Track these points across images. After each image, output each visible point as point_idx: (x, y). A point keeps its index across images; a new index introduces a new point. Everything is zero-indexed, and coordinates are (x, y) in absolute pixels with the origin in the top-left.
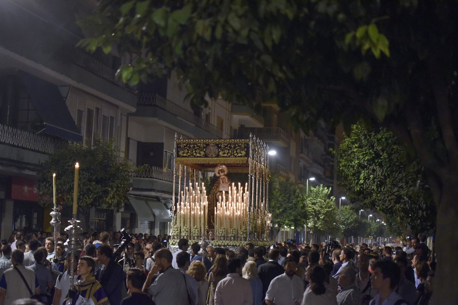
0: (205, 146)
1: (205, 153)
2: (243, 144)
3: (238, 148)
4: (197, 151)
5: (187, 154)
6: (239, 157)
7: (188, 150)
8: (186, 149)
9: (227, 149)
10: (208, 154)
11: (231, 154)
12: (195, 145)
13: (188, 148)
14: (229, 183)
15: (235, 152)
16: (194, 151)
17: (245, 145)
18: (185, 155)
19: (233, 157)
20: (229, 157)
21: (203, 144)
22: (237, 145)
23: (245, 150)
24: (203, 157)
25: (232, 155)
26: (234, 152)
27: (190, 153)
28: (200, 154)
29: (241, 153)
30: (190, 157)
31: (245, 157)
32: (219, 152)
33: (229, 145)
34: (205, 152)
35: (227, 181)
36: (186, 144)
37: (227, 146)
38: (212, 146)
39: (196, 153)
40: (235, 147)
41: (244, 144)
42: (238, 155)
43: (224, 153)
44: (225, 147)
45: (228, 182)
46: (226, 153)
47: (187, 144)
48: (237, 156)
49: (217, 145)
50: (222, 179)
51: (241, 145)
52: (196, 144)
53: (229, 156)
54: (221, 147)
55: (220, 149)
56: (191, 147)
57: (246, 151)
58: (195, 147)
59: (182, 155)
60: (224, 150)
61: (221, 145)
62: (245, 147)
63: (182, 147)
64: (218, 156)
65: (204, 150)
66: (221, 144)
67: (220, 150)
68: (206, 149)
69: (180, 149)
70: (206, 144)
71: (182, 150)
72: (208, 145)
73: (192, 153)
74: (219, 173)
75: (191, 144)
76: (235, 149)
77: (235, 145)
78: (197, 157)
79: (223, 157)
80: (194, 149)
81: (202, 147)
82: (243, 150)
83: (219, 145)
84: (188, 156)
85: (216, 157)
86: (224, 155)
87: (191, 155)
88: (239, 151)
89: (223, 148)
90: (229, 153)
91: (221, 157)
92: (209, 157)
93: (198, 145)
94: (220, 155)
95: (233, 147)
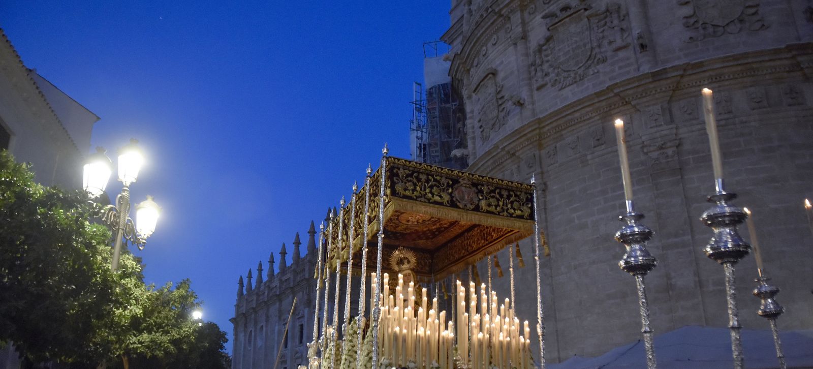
0: (451, 183)
1: (452, 197)
2: (523, 193)
3: (517, 199)
4: (434, 190)
5: (413, 193)
6: (518, 217)
7: (415, 185)
9: (493, 197)
10: (457, 200)
11: (502, 208)
12: (430, 178)
13: (415, 181)
15: (509, 206)
16: (428, 190)
17: (527, 196)
18: (408, 193)
19: (507, 216)
20: (499, 214)
21: (447, 178)
22: (512, 193)
23: (528, 206)
24: (446, 206)
25: (503, 211)
26: (507, 206)
27: (420, 193)
28: (440, 196)
29: (522, 211)
30: (420, 201)
31: (529, 219)
32: (480, 200)
33: (497, 191)
34: (451, 194)
37: (494, 191)
38: (465, 187)
39: (433, 195)
40: (509, 197)
42: (515, 212)
43: (489, 205)
44: (490, 193)
46: (492, 205)
47: (414, 172)
49: (475, 185)
51: (520, 195)
52: (432, 176)
53: (498, 212)
54: (481, 191)
55: (482, 196)
56: (421, 179)
58: (431, 180)
59: (402, 192)
60: (489, 199)
61: (483, 188)
63: (400, 174)
64: (477, 209)
65: (450, 191)
67: (481, 198)
68: (452, 189)
69: (397, 179)
70: (452, 180)
71: (402, 182)
72: (456, 181)
73: (423, 193)
75: (422, 173)
76: (510, 201)
77: (509, 193)
78: (436, 203)
79: (488, 212)
80: (428, 184)
81: (444, 184)
82: (525, 205)
83: (479, 187)
84: (415, 198)
85: (473, 210)
86: (490, 209)
87: (422, 197)
88: (516, 205)
89: (487, 193)
90: (500, 206)
91: (483, 212)
92: (460, 208)
93: (436, 178)
94: (481, 207)
95: (505, 193)
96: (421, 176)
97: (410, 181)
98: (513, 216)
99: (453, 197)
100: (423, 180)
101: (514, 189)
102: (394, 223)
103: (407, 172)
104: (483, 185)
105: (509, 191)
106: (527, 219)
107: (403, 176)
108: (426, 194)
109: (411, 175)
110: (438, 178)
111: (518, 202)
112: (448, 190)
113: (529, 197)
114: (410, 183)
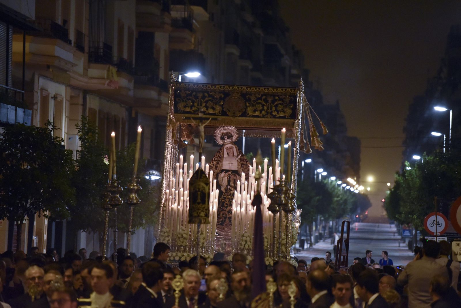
0: (223, 96)
1: (223, 108)
2: (288, 97)
3: (281, 102)
4: (209, 104)
5: (191, 108)
6: (280, 117)
7: (193, 102)
9: (259, 103)
10: (227, 109)
11: (266, 112)
12: (206, 94)
13: (194, 99)
14: (239, 157)
15: (274, 109)
16: (203, 104)
18: (188, 109)
19: (271, 118)
21: (220, 93)
22: (277, 98)
23: (291, 107)
24: (218, 115)
25: (268, 114)
26: (271, 109)
27: (197, 108)
28: (214, 109)
29: (284, 112)
31: (289, 119)
32: (247, 107)
33: (264, 97)
34: (222, 106)
35: (235, 154)
36: (189, 91)
37: (260, 99)
38: (235, 98)
39: (207, 108)
40: (274, 101)
41: (290, 96)
42: (278, 114)
43: (255, 111)
44: (256, 100)
45: (238, 155)
46: (257, 111)
47: (192, 92)
48: (278, 116)
49: (243, 95)
50: (227, 149)
51: (285, 98)
52: (208, 93)
53: (263, 115)
54: (249, 100)
55: (248, 103)
56: (199, 96)
57: (292, 109)
58: (206, 97)
59: (183, 109)
60: (255, 105)
61: (251, 97)
62: (291, 102)
63: (182, 95)
64: (244, 114)
65: (222, 103)
66: (251, 94)
67: (248, 104)
68: (224, 101)
69: (180, 100)
70: (224, 94)
71: (183, 101)
72: (227, 95)
73: (200, 107)
74: (222, 138)
75: (199, 92)
76: (274, 104)
77: (274, 98)
78: (209, 114)
79: (253, 116)
80: (204, 100)
81: (217, 98)
82: (288, 107)
83: (247, 97)
84: (193, 112)
85: (241, 116)
86: (255, 114)
87: (198, 111)
88: (280, 107)
89: (253, 100)
90: (264, 110)
91: (249, 117)
92: (229, 116)
93: (211, 94)
94: (247, 113)
95: (270, 100)
97: (190, 99)
98: (276, 117)
101: (279, 94)
105: (274, 96)
106: (288, 118)
107: (183, 97)
108: (202, 108)
109: (191, 95)
111: (282, 104)
112: (220, 102)
113: (293, 99)
114: (190, 101)
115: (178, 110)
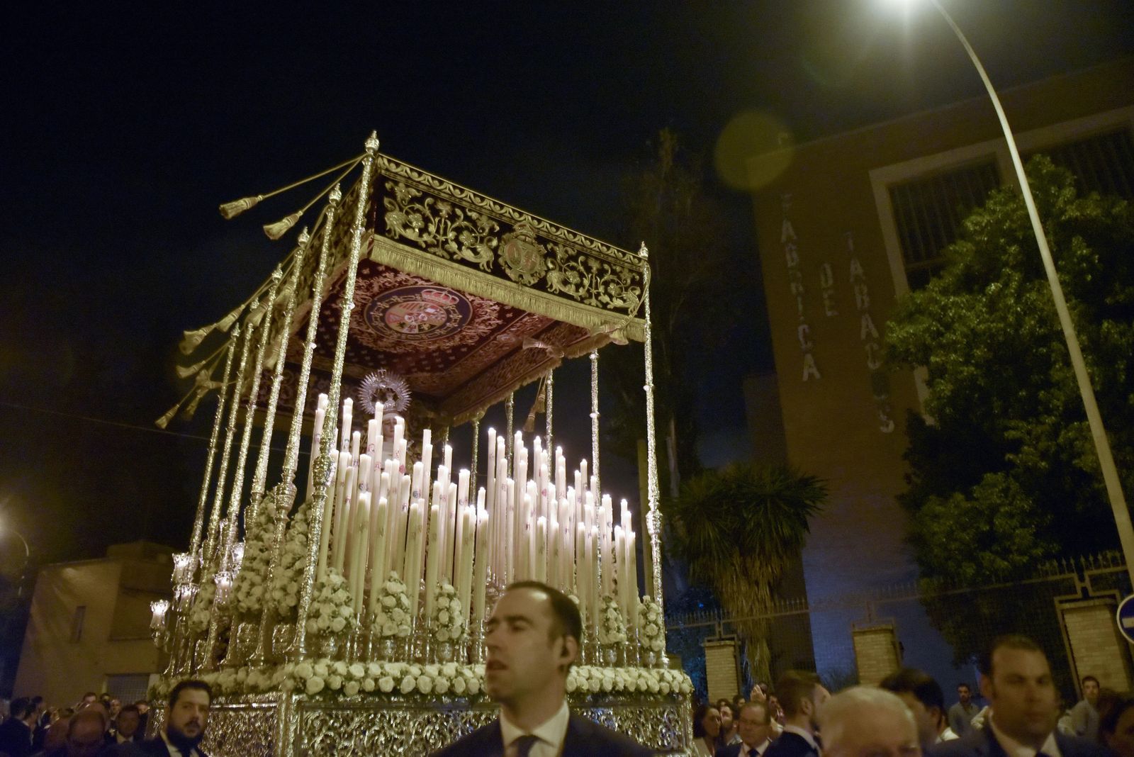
0: (497, 228)
1: (497, 256)
2: (627, 271)
3: (615, 278)
4: (464, 237)
5: (420, 235)
6: (616, 310)
7: (426, 220)
8: (418, 211)
9: (573, 268)
10: (507, 263)
11: (588, 290)
12: (458, 212)
13: (428, 213)
15: (601, 289)
16: (451, 235)
17: (634, 277)
18: (411, 234)
19: (597, 306)
20: (582, 300)
21: (491, 218)
22: (606, 267)
23: (637, 293)
24: (484, 271)
25: (590, 296)
26: (597, 288)
27: (435, 237)
28: (475, 251)
29: (625, 301)
30: (434, 254)
32: (548, 270)
33: (583, 258)
34: (495, 250)
36: (418, 191)
37: (575, 258)
38: (525, 241)
39: (460, 245)
40: (601, 272)
41: (631, 271)
42: (611, 300)
43: (565, 282)
44: (568, 260)
46: (570, 283)
47: (426, 195)
48: (611, 305)
49: (541, 240)
51: (621, 272)
52: (463, 209)
53: (580, 297)
54: (552, 254)
55: (552, 263)
56: (441, 211)
58: (458, 217)
59: (400, 230)
60: (565, 271)
61: (557, 249)
62: (633, 281)
63: (399, 196)
64: (542, 285)
65: (495, 243)
68: (499, 241)
69: (393, 205)
70: (501, 224)
71: (401, 210)
72: (507, 228)
73: (441, 238)
75: (443, 200)
76: (603, 280)
77: (602, 265)
78: (463, 262)
79: (562, 294)
80: (452, 223)
81: (483, 230)
82: (629, 290)
83: (549, 246)
84: (424, 246)
85: (534, 286)
86: (565, 290)
87: (437, 246)
88: (613, 288)
89: (562, 259)
90: (584, 287)
91: (553, 293)
92: (509, 279)
93: (469, 214)
94: (550, 283)
95: (595, 266)
96: (440, 206)
98: (609, 307)
99: (500, 256)
100: (444, 213)
101: (610, 260)
102: (375, 328)
103: (414, 192)
104: (556, 244)
105: (602, 262)
107: (403, 200)
108: (446, 242)
109: (420, 200)
110: (474, 215)
111: (618, 284)
112: (490, 240)
113: (637, 277)
114: (418, 216)
115: (388, 228)
